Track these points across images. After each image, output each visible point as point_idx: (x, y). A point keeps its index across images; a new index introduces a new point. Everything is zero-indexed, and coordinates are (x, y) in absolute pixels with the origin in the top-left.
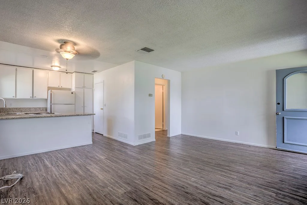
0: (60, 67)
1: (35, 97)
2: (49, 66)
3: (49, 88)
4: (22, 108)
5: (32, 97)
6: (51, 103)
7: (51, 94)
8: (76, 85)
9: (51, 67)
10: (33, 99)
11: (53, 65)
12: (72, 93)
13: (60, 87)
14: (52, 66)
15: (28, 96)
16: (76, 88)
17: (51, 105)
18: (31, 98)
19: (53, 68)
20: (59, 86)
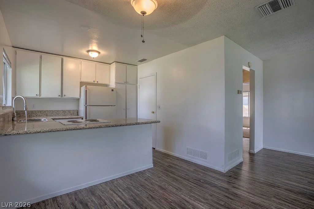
0: (99, 53)
1: (65, 95)
2: (84, 52)
3: (82, 84)
4: (48, 111)
5: (60, 95)
6: (86, 104)
7: (86, 90)
8: (116, 79)
9: (87, 53)
10: (62, 98)
11: (90, 49)
12: (113, 90)
13: (96, 83)
14: (88, 51)
15: (56, 94)
16: (116, 83)
17: (86, 107)
18: (60, 97)
19: (90, 53)
20: (94, 81)
